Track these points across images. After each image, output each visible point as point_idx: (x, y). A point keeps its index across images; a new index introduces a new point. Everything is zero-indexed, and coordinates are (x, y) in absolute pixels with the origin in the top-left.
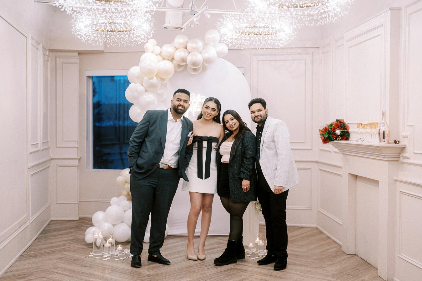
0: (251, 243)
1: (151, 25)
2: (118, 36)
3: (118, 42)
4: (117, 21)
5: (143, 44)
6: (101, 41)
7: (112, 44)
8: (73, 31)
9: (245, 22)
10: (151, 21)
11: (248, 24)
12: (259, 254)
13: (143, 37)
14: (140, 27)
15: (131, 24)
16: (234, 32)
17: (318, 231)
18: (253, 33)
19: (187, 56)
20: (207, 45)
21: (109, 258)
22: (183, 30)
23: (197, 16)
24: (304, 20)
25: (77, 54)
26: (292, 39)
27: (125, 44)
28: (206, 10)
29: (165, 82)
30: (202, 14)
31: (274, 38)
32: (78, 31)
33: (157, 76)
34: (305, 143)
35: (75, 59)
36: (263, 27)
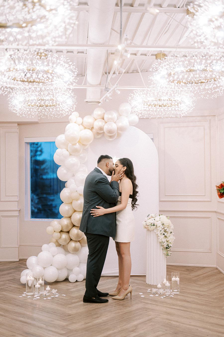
0: (159, 284)
1: (74, 100)
2: (47, 110)
3: (47, 115)
4: (45, 98)
5: (68, 116)
6: (33, 114)
7: (43, 117)
8: (10, 107)
9: (152, 96)
10: (73, 97)
11: (154, 98)
12: (166, 294)
13: (68, 110)
14: (64, 102)
15: (56, 100)
16: (143, 105)
17: (217, 270)
18: (158, 105)
19: (104, 125)
20: (121, 116)
21: (39, 298)
22: (100, 104)
23: (110, 92)
24: (200, 94)
25: (16, 125)
26: (192, 109)
27: (53, 116)
28: (116, 87)
29: (87, 147)
30: (114, 91)
31: (176, 109)
32: (13, 107)
33: (79, 142)
34: (205, 196)
35: (16, 129)
36: (166, 100)
